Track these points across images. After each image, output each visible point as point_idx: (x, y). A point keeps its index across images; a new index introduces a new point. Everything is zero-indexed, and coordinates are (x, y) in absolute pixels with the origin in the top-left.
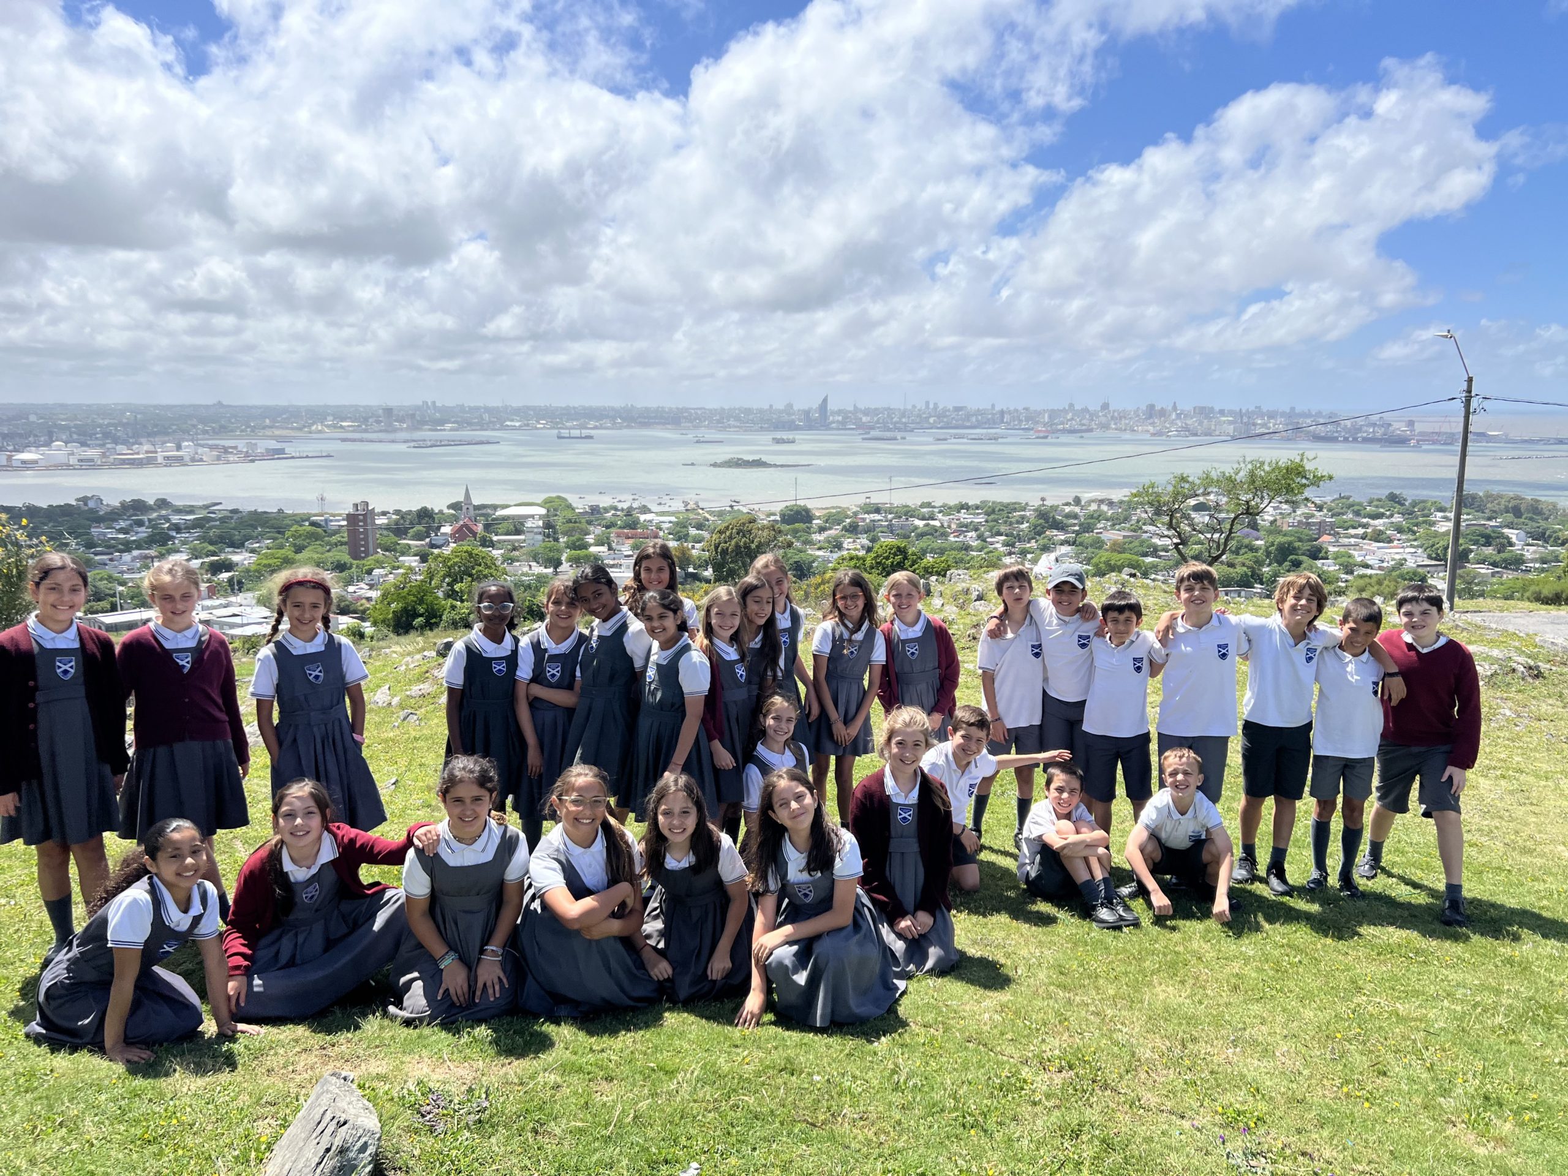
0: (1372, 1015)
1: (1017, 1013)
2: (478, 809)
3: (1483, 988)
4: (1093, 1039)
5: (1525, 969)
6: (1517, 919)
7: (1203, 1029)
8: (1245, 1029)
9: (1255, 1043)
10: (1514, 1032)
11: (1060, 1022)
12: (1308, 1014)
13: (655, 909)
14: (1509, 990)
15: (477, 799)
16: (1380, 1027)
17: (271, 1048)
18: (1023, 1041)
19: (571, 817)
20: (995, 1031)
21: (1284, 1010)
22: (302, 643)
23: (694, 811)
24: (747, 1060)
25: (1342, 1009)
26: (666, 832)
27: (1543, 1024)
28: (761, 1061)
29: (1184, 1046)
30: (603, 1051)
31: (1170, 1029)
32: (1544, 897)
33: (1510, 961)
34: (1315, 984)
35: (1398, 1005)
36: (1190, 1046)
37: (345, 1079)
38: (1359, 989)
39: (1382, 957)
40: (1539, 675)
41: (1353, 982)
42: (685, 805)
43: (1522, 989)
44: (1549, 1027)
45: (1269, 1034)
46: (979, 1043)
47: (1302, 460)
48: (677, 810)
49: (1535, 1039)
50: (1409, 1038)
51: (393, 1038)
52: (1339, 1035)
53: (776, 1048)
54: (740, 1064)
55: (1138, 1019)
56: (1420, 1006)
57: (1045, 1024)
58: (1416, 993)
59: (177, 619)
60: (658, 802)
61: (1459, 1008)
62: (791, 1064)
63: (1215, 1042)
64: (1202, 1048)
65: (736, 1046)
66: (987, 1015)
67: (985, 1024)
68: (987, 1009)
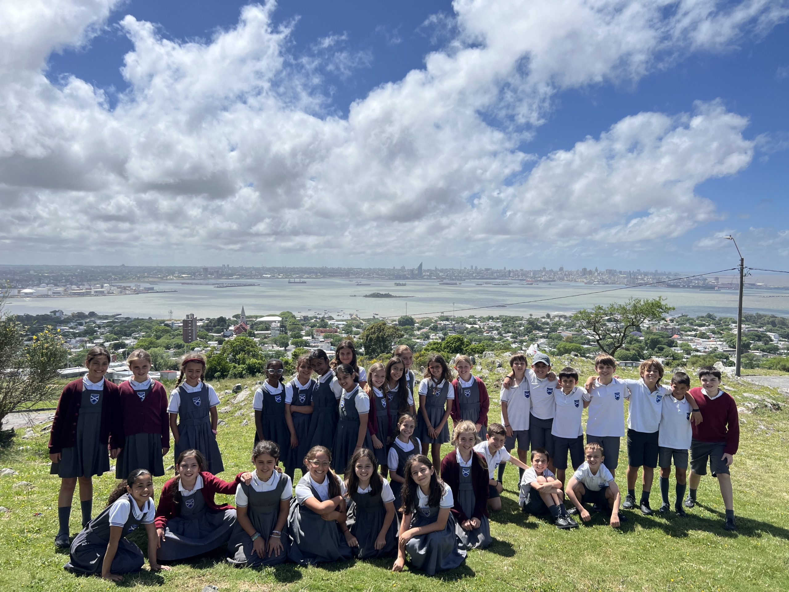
0: (689, 571)
1: (520, 567)
2: (269, 466)
3: (742, 559)
4: (556, 579)
5: (763, 550)
6: (761, 527)
7: (608, 576)
8: (628, 577)
9: (632, 583)
10: (756, 580)
11: (540, 571)
12: (659, 570)
13: (351, 514)
14: (754, 560)
15: (269, 462)
16: (692, 577)
17: (176, 576)
18: (523, 580)
19: (314, 469)
20: (509, 575)
21: (647, 568)
22: (191, 387)
23: (372, 466)
24: (395, 585)
25: (674, 568)
26: (359, 475)
27: (770, 576)
28: (401, 585)
29: (599, 584)
30: (328, 580)
31: (593, 576)
32: (775, 517)
33: (756, 547)
34: (661, 557)
35: (701, 567)
36: (602, 584)
37: (214, 588)
38: (683, 559)
39: (695, 545)
40: (779, 408)
41: (680, 555)
42: (367, 463)
43: (761, 560)
44: (772, 577)
45: (640, 579)
46: (502, 580)
47: (660, 300)
48: (364, 466)
49: (765, 583)
50: (705, 582)
51: (231, 572)
52: (672, 580)
53: (408, 580)
54: (391, 587)
55: (577, 571)
56: (712, 567)
57: (533, 572)
58: (710, 561)
59: (141, 377)
60: (355, 462)
61: (730, 569)
62: (415, 587)
63: (614, 582)
64: (608, 585)
65: (389, 579)
66: (506, 568)
67: (505, 571)
68: (505, 565)
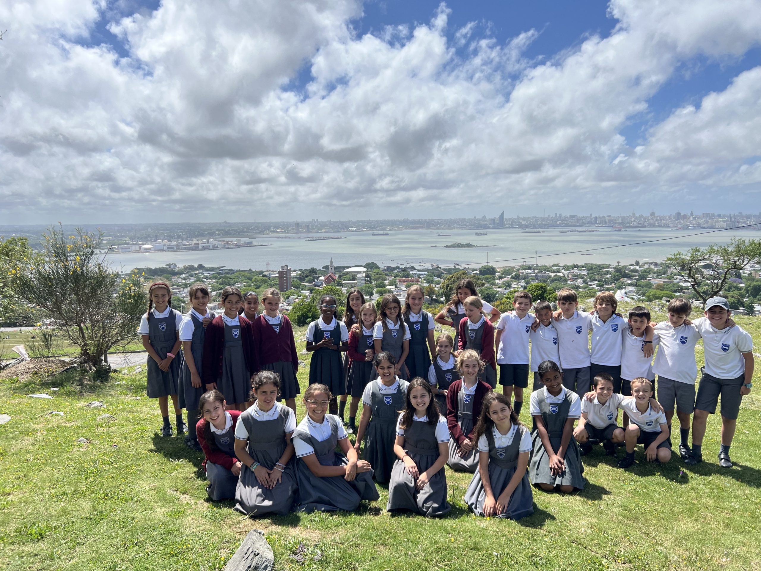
1: (600, 529)
2: (273, 397)
4: (643, 547)
8: (733, 548)
9: (738, 556)
11: (625, 536)
15: (273, 392)
18: (604, 544)
19: (312, 410)
20: (588, 538)
21: (756, 539)
29: (697, 555)
31: (689, 545)
36: (700, 555)
37: (260, 533)
45: (748, 552)
46: (579, 544)
55: (670, 539)
57: (616, 537)
63: (716, 555)
64: (708, 557)
66: (583, 529)
67: (582, 534)
68: (583, 526)
